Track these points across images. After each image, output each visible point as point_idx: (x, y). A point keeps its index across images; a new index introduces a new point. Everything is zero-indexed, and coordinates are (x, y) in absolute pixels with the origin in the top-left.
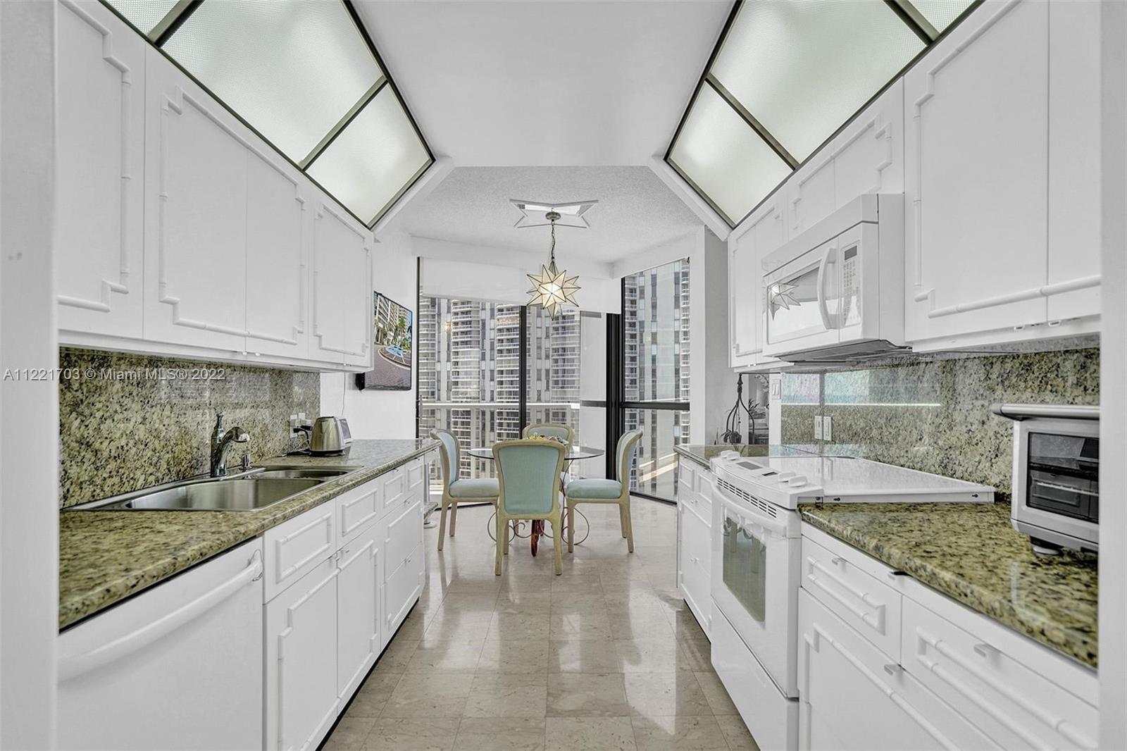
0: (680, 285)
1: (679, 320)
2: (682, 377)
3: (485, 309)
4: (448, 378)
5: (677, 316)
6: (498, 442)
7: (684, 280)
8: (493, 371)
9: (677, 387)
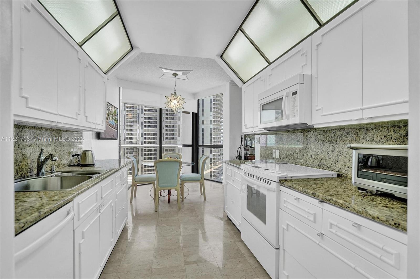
0: (212, 103)
1: (212, 116)
2: (213, 136)
3: (139, 110)
4: (124, 135)
5: (211, 115)
6: (144, 160)
7: (214, 102)
8: (143, 133)
9: (211, 140)
